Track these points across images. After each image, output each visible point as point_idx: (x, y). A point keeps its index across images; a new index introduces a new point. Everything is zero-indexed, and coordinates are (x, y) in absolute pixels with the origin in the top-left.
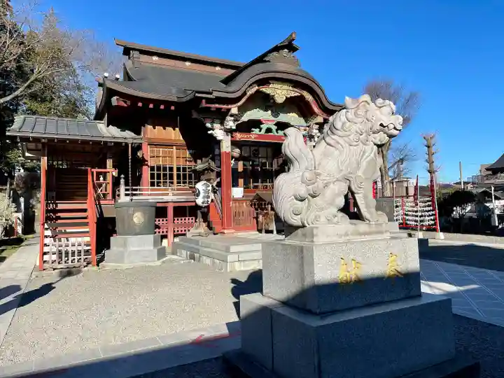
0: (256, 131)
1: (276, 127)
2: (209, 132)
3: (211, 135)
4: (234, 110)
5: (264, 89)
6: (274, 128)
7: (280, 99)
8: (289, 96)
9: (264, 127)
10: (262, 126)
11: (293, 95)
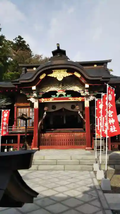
0: (54, 96)
1: (65, 93)
2: (28, 100)
3: (29, 101)
4: (34, 88)
5: (50, 75)
6: (64, 94)
7: (60, 79)
8: (65, 76)
9: (58, 94)
10: (57, 94)
11: (68, 76)
